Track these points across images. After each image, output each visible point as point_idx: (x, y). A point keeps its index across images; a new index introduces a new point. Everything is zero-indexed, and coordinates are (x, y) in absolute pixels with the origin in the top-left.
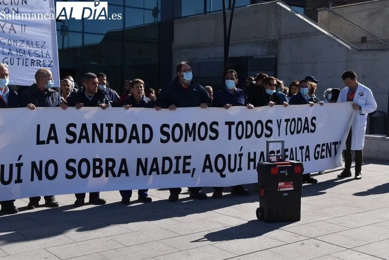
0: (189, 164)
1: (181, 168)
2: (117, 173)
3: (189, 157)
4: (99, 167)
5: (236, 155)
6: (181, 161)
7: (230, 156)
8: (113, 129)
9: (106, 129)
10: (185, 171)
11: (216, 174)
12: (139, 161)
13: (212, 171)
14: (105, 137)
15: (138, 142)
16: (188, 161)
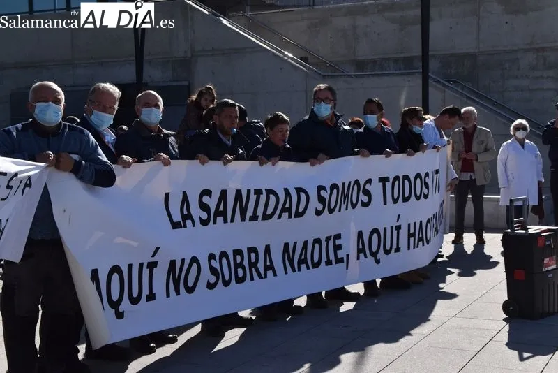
0: (340, 247)
1: (332, 257)
2: (262, 272)
3: (338, 236)
4: (241, 265)
5: (392, 228)
6: (331, 243)
7: (385, 229)
8: (262, 197)
9: (253, 198)
10: (339, 261)
11: (370, 259)
12: (286, 245)
13: (366, 257)
14: (250, 212)
15: (290, 217)
16: (338, 242)
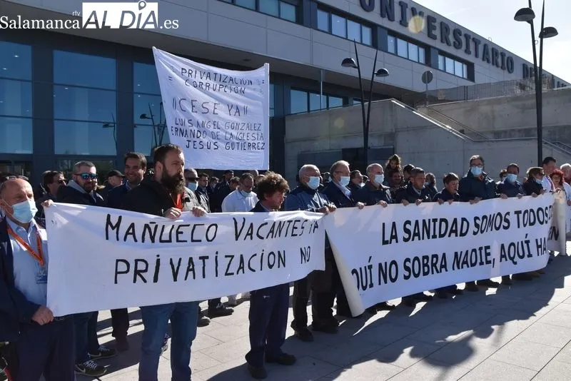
0: (489, 254)
1: (484, 260)
2: (439, 269)
3: (488, 247)
4: (426, 265)
5: (522, 242)
6: (483, 251)
7: (518, 243)
8: (438, 223)
9: (432, 224)
10: (488, 262)
11: (510, 261)
12: (456, 253)
13: (506, 260)
14: (432, 234)
15: (456, 235)
16: (488, 251)
